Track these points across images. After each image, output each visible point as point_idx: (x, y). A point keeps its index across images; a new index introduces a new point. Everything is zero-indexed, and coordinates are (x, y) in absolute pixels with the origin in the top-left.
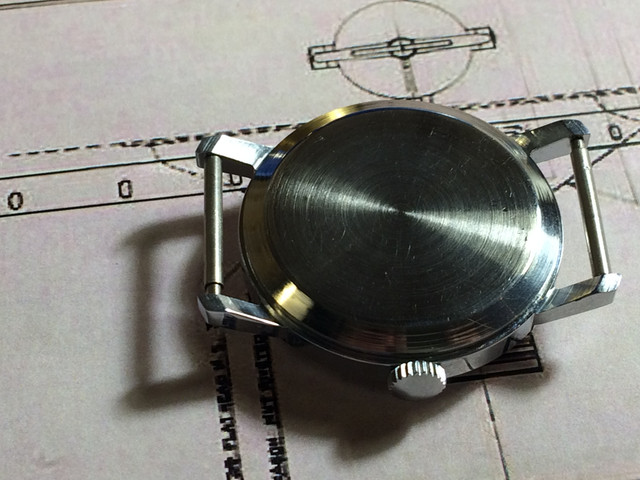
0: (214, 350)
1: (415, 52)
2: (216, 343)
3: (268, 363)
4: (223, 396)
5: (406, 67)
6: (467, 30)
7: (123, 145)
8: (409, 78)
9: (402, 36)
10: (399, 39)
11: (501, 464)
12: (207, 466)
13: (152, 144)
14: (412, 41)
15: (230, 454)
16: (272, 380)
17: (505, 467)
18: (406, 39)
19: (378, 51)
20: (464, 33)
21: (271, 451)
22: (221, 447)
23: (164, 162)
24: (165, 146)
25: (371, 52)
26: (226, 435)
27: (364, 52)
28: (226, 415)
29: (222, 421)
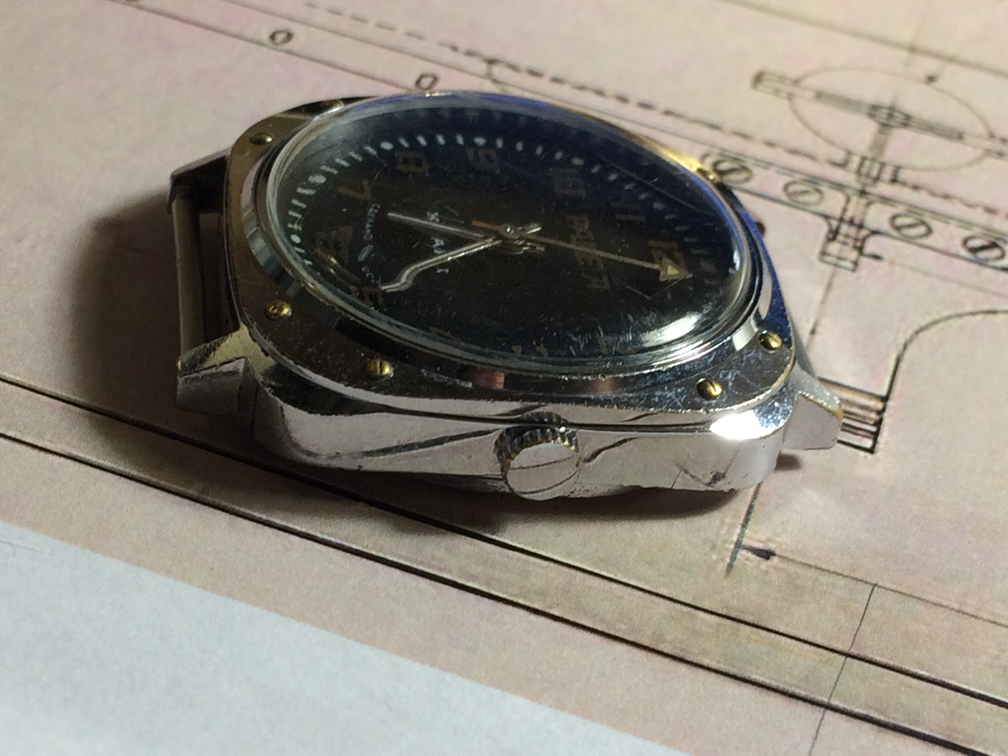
6: (992, 136)
11: (745, 509)
13: (491, 62)
17: (749, 513)
18: (900, 112)
23: (495, 82)
24: (508, 70)
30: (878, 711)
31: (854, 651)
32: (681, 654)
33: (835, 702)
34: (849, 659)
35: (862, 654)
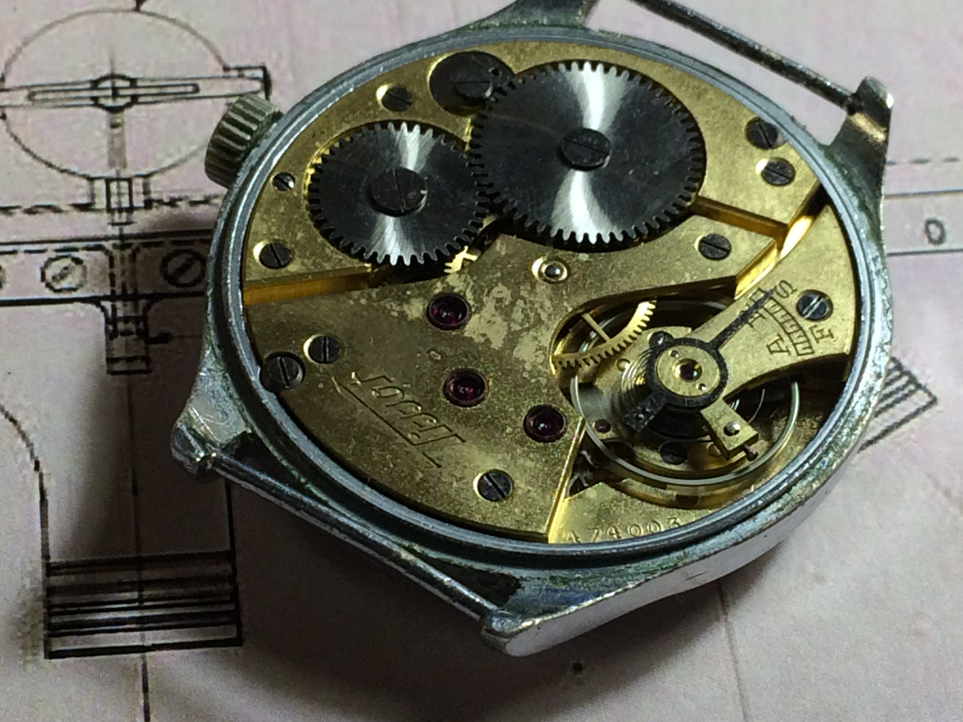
1: (134, 100)
5: (114, 126)
8: (117, 144)
9: (118, 72)
10: (112, 77)
14: (133, 82)
19: (73, 95)
20: (221, 73)
25: (62, 95)
27: (50, 96)
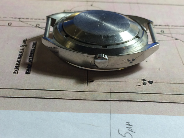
0: (21, 50)
2: (21, 49)
3: (33, 53)
4: (20, 57)
7: (12, 18)
12: (10, 66)
13: (19, 19)
15: (17, 65)
16: (33, 56)
21: (28, 66)
22: (15, 64)
23: (21, 21)
24: (23, 19)
26: (18, 62)
28: (19, 60)
29: (17, 60)
30: (118, 99)
31: (111, 92)
32: (85, 99)
33: (111, 100)
34: (111, 93)
35: (113, 92)
